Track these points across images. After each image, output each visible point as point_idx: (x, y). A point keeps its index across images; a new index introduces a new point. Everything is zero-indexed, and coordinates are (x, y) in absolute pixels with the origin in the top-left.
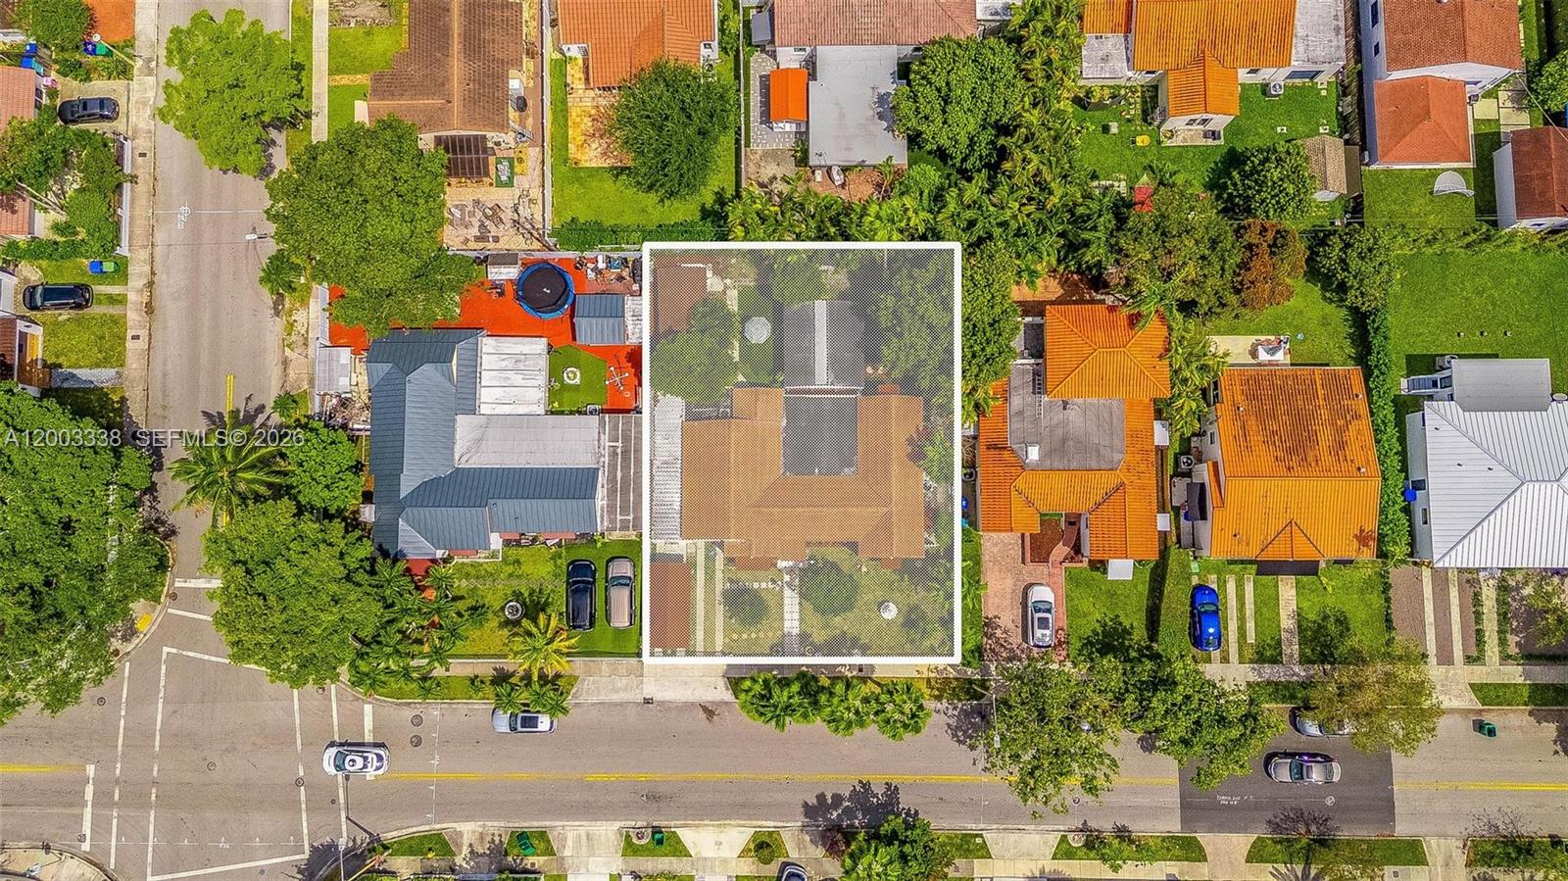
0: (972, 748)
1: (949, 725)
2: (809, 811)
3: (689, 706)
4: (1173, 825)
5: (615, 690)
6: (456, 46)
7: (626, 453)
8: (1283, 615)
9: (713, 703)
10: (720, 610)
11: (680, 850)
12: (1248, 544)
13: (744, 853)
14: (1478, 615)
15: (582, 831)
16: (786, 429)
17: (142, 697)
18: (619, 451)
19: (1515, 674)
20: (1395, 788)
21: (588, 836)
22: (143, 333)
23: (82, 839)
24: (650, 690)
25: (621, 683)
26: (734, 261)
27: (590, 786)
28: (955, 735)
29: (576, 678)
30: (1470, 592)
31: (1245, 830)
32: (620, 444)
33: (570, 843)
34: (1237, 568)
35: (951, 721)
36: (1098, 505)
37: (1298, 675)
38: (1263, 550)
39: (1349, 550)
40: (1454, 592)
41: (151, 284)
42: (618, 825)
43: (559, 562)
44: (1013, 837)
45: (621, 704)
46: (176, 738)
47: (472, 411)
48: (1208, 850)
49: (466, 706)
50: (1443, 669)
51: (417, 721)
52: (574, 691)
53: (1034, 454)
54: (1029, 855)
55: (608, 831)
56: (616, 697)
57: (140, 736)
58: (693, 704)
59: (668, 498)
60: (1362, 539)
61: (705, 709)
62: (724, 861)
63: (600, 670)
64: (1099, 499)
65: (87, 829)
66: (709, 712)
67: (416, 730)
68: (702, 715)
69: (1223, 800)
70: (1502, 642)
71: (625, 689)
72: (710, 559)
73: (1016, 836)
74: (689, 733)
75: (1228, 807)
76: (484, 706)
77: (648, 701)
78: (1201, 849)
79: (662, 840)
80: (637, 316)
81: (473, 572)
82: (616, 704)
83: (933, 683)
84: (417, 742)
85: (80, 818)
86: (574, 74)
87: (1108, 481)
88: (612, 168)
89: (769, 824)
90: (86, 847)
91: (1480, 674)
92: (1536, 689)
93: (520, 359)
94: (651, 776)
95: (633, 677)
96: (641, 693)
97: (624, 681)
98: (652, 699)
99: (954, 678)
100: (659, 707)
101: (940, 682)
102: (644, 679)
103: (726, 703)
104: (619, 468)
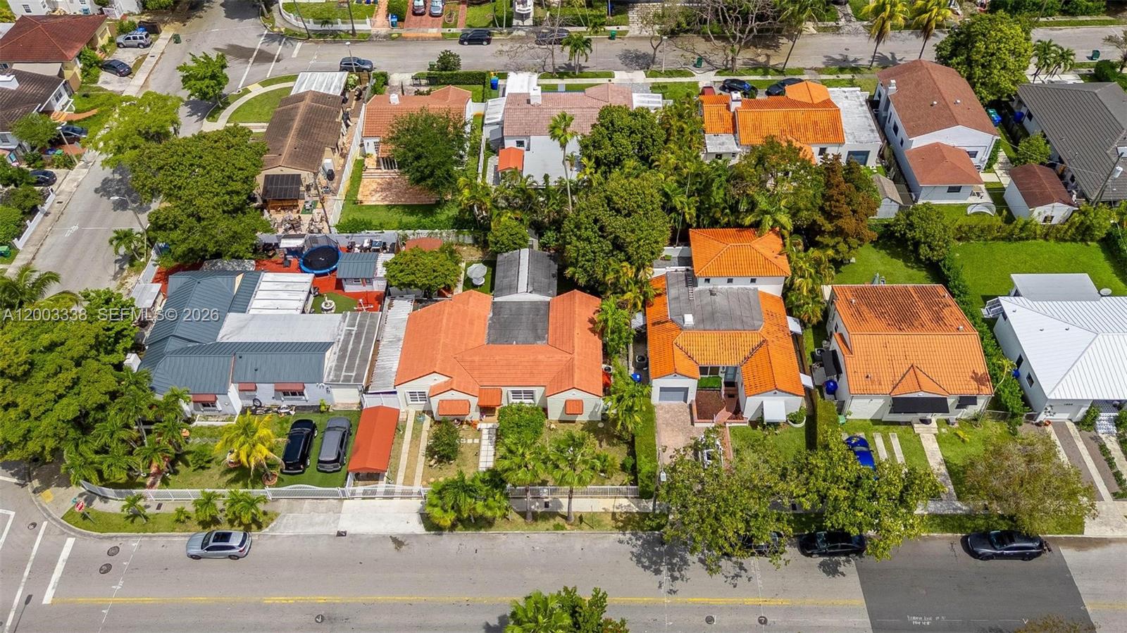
0: (657, 572)
1: (632, 553)
3: (380, 538)
5: (311, 525)
6: (293, 132)
7: (359, 335)
8: (932, 463)
9: (404, 535)
10: (422, 459)
12: (880, 384)
14: (1109, 460)
16: (491, 319)
18: (354, 333)
20: (1089, 609)
24: (346, 524)
25: (319, 518)
26: (465, 248)
27: (267, 609)
28: (639, 561)
29: (277, 515)
30: (1096, 446)
32: (355, 328)
34: (882, 428)
35: (634, 550)
36: (747, 359)
37: (961, 509)
38: (894, 388)
39: (971, 389)
40: (1081, 446)
43: (285, 425)
45: (315, 536)
47: (243, 309)
49: (165, 539)
50: (1095, 504)
51: (114, 551)
52: (273, 525)
53: (689, 319)
56: (311, 531)
58: (384, 536)
59: (388, 364)
60: (979, 381)
61: (395, 540)
63: (302, 509)
64: (747, 354)
66: (398, 542)
67: (109, 560)
68: (392, 545)
69: (915, 620)
71: (322, 523)
72: (419, 422)
74: (376, 560)
75: (921, 627)
76: (183, 539)
77: (340, 534)
81: (208, 433)
82: (309, 537)
83: (617, 516)
84: (106, 569)
86: (370, 163)
87: (753, 339)
88: (387, 206)
93: (289, 285)
94: (330, 599)
95: (331, 513)
96: (336, 527)
97: (322, 517)
98: (345, 533)
99: (637, 512)
100: (351, 539)
101: (624, 516)
102: (342, 516)
103: (416, 535)
104: (351, 343)
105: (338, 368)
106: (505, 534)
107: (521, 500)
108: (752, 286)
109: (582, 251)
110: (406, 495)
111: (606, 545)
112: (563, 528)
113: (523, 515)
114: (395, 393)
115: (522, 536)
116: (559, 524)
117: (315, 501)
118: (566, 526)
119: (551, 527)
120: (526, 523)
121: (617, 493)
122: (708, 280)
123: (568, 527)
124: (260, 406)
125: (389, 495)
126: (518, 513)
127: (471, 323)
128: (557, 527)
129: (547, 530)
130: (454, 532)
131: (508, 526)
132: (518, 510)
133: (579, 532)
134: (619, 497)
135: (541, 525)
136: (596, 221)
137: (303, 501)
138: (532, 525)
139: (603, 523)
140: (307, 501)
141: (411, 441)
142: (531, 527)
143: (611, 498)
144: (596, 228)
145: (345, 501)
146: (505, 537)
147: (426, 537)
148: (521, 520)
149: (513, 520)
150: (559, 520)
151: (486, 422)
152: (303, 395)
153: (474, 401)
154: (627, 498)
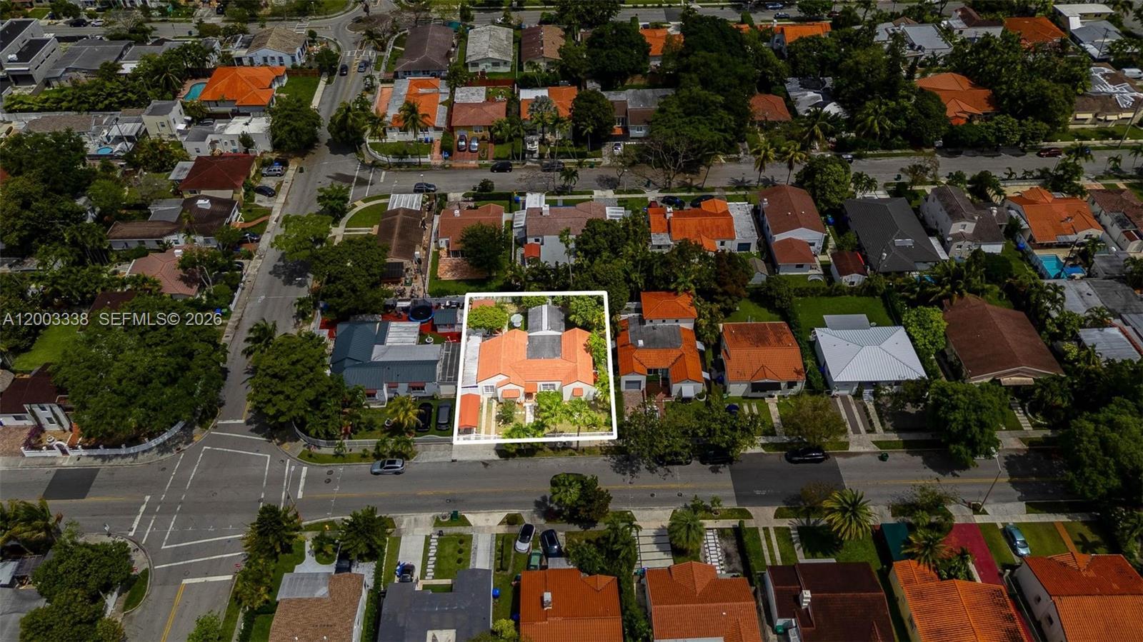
0: (624, 474)
1: (611, 466)
2: (538, 504)
3: (476, 462)
4: (734, 505)
5: (437, 457)
6: (396, 235)
7: (452, 356)
8: (773, 418)
9: (488, 460)
10: (494, 422)
11: (466, 523)
12: (745, 376)
13: (501, 523)
14: (868, 415)
15: (413, 518)
16: (528, 345)
17: (187, 466)
18: (450, 354)
19: (894, 437)
20: (846, 484)
21: (415, 520)
22: (231, 335)
23: (131, 530)
24: (455, 456)
25: (440, 454)
26: (507, 305)
27: (419, 497)
28: (614, 469)
29: (417, 452)
30: (862, 407)
31: (772, 505)
32: (450, 352)
33: (405, 522)
34: (747, 400)
35: (612, 464)
36: (673, 364)
37: (786, 440)
38: (752, 377)
39: (793, 378)
40: (854, 408)
41: (240, 320)
42: (432, 514)
44: (647, 513)
46: (198, 483)
47: (383, 343)
48: (753, 514)
49: (357, 466)
50: (857, 436)
51: (330, 473)
52: (416, 457)
53: (641, 342)
54: (657, 519)
55: (427, 517)
56: (437, 460)
57: (179, 483)
59: (471, 371)
60: (798, 373)
61: (483, 463)
62: (490, 527)
63: (430, 449)
64: (673, 361)
65: (135, 526)
66: (485, 464)
67: (329, 477)
68: (482, 465)
69: (758, 492)
70: (883, 424)
71: (442, 456)
72: (490, 403)
73: (650, 512)
74: (474, 473)
75: (761, 496)
76: (368, 465)
77: (453, 461)
78: (749, 514)
79: (457, 519)
80: (462, 315)
81: (372, 411)
82: (436, 463)
83: (603, 449)
84: (328, 481)
85: (133, 520)
86: (443, 253)
87: (676, 353)
88: (456, 280)
89: (515, 511)
90: (131, 534)
91: (874, 437)
92: (905, 442)
93: (406, 330)
94: (452, 492)
95: (447, 451)
96: (451, 457)
97: (442, 453)
98: (456, 460)
99: (613, 446)
100: (459, 463)
102: (453, 452)
103: (495, 460)
104: (449, 360)
105: (444, 374)
108: (676, 324)
111: (598, 462)
112: (574, 455)
114: (477, 386)
115: (552, 460)
117: (437, 445)
119: (568, 455)
120: (554, 453)
122: (651, 321)
123: (577, 454)
124: (399, 396)
126: (549, 448)
127: (517, 348)
128: (571, 454)
129: (566, 456)
130: (515, 458)
131: (544, 455)
133: (583, 456)
135: (562, 453)
137: (430, 445)
138: (557, 453)
139: (596, 452)
140: (432, 445)
141: (487, 413)
146: (543, 460)
147: (500, 462)
148: (551, 451)
149: (547, 451)
150: (571, 451)
151: (529, 402)
152: (424, 390)
153: (521, 390)
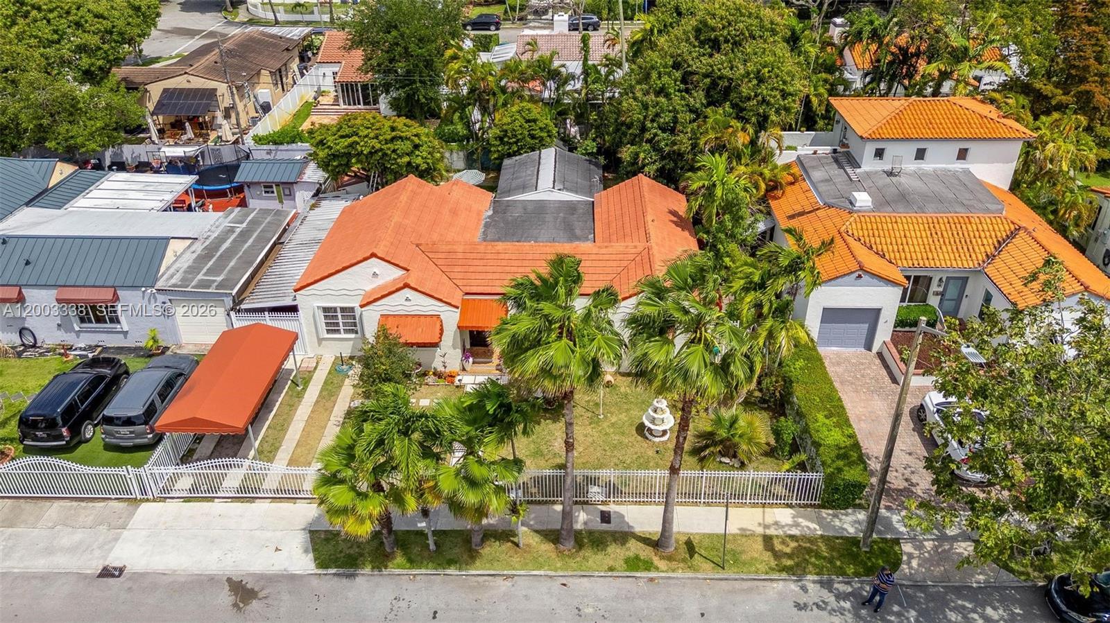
3: (205, 582)
5: (49, 551)
7: (247, 232)
9: (260, 577)
18: (239, 230)
32: (242, 225)
45: (46, 577)
53: (863, 197)
58: (212, 580)
59: (291, 271)
63: (38, 519)
66: (243, 592)
68: (225, 598)
71: (73, 550)
77: (106, 573)
95: (103, 528)
96: (105, 558)
97: (78, 536)
98: (121, 570)
99: (822, 536)
100: (129, 584)
101: (794, 544)
102: (125, 533)
103: (292, 578)
104: (229, 241)
105: (192, 270)
106: (508, 577)
107: (544, 507)
108: (959, 166)
109: (652, 111)
110: (285, 495)
111: (762, 607)
112: (648, 566)
113: (553, 536)
114: (293, 309)
115: (549, 583)
116: (637, 558)
117: (75, 504)
118: (656, 561)
119: (620, 563)
120: (560, 553)
121: (765, 496)
122: (879, 153)
123: (662, 564)
124: (34, 346)
125: (247, 494)
126: (537, 531)
127: (454, 212)
128: (634, 564)
129: (611, 569)
130: (385, 572)
131: (516, 560)
132: (540, 527)
133: (691, 575)
134: (771, 505)
135: (594, 559)
136: (676, 66)
137: (48, 504)
138: (571, 556)
139: (744, 557)
140: (57, 504)
141: (317, 402)
142: (572, 563)
143: (754, 505)
144: (678, 74)
145: (144, 506)
146: (508, 583)
147: (315, 582)
148: (547, 548)
149: (528, 545)
150: (634, 547)
151: (475, 374)
152: (118, 322)
153: (451, 318)
154: (790, 506)
